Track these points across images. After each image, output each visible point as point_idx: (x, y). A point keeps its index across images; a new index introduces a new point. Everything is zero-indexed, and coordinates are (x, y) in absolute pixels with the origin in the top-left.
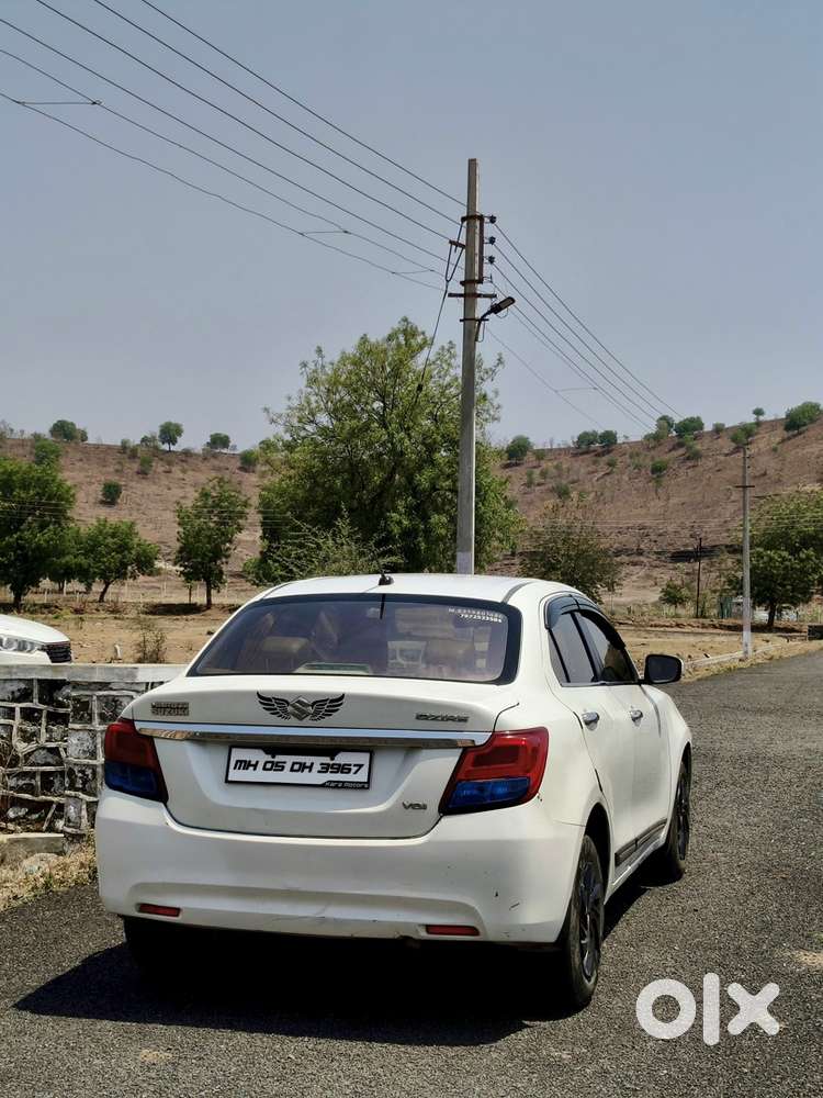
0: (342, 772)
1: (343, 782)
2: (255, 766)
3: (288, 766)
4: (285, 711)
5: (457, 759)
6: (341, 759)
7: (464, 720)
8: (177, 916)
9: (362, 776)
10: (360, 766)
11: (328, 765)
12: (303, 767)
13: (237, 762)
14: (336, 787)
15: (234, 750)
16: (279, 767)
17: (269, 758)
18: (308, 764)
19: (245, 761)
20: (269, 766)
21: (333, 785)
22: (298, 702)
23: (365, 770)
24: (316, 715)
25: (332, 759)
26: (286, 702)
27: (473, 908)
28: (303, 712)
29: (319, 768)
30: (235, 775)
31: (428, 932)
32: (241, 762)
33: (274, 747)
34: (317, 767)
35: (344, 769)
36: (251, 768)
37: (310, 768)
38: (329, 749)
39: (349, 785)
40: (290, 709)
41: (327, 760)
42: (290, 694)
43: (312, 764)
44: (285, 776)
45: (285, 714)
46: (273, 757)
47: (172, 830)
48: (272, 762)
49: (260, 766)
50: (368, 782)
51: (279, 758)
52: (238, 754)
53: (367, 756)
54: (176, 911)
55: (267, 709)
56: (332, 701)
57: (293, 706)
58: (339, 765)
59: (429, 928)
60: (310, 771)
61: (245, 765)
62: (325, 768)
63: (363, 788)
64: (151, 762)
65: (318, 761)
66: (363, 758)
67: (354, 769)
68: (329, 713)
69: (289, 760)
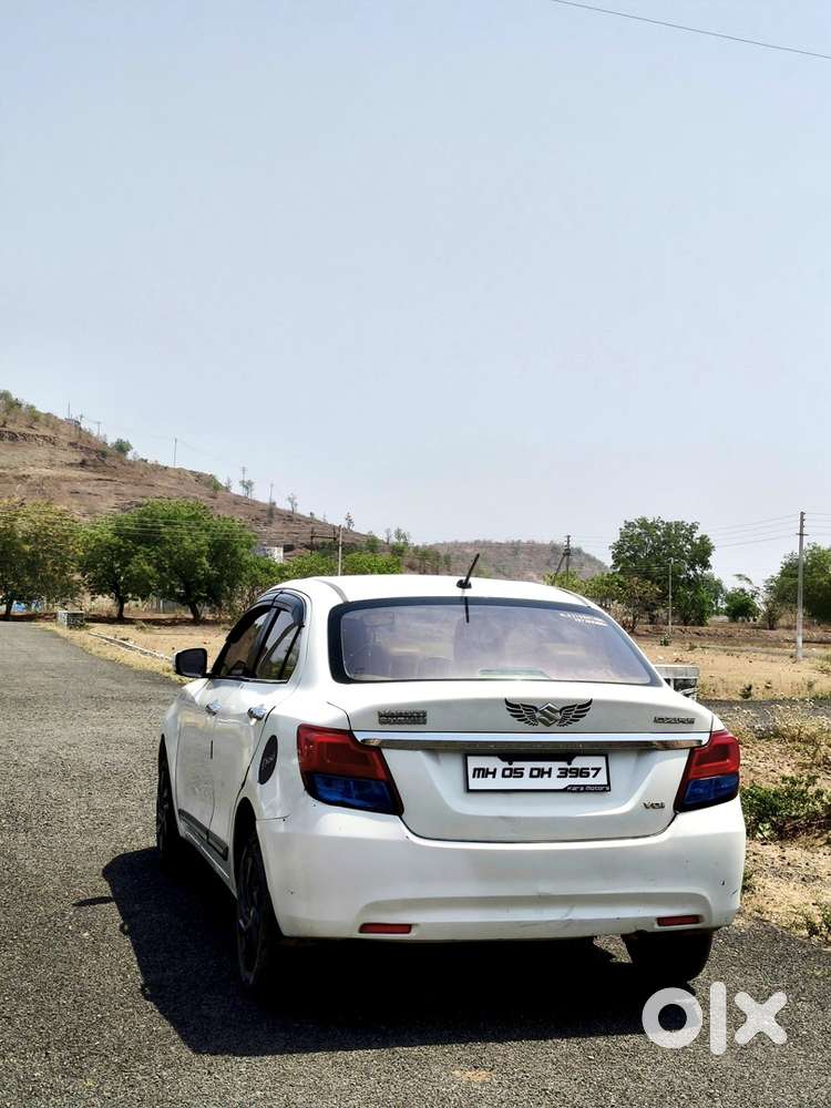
0: (581, 776)
1: (585, 786)
2: (494, 774)
3: (526, 773)
4: (534, 718)
5: (686, 759)
6: (578, 763)
7: (692, 722)
8: (408, 933)
9: (601, 779)
10: (598, 770)
11: (567, 769)
12: (541, 773)
13: (475, 770)
14: (578, 791)
15: (469, 758)
16: (518, 773)
17: (506, 765)
18: (546, 770)
19: (483, 769)
20: (507, 773)
21: (575, 789)
22: (548, 708)
23: (603, 773)
24: (563, 722)
25: (569, 764)
26: (535, 708)
27: (704, 898)
28: (551, 719)
29: (558, 773)
30: (475, 783)
31: (659, 924)
32: (479, 770)
33: (510, 753)
34: (555, 773)
35: (582, 773)
36: (490, 776)
37: (549, 773)
38: (565, 753)
39: (590, 788)
40: (538, 715)
41: (564, 765)
42: (541, 700)
43: (550, 769)
44: (526, 782)
45: (532, 721)
46: (510, 764)
47: (414, 844)
48: (511, 769)
49: (499, 773)
50: (609, 784)
51: (516, 765)
52: (475, 762)
53: (603, 759)
54: (407, 928)
55: (515, 716)
56: (580, 707)
57: (542, 712)
58: (577, 769)
59: (661, 921)
60: (550, 776)
61: (484, 773)
62: (564, 773)
63: (605, 790)
64: (382, 775)
65: (556, 766)
66: (599, 762)
67: (592, 773)
68: (577, 718)
69: (527, 766)
